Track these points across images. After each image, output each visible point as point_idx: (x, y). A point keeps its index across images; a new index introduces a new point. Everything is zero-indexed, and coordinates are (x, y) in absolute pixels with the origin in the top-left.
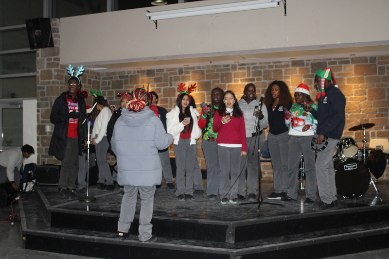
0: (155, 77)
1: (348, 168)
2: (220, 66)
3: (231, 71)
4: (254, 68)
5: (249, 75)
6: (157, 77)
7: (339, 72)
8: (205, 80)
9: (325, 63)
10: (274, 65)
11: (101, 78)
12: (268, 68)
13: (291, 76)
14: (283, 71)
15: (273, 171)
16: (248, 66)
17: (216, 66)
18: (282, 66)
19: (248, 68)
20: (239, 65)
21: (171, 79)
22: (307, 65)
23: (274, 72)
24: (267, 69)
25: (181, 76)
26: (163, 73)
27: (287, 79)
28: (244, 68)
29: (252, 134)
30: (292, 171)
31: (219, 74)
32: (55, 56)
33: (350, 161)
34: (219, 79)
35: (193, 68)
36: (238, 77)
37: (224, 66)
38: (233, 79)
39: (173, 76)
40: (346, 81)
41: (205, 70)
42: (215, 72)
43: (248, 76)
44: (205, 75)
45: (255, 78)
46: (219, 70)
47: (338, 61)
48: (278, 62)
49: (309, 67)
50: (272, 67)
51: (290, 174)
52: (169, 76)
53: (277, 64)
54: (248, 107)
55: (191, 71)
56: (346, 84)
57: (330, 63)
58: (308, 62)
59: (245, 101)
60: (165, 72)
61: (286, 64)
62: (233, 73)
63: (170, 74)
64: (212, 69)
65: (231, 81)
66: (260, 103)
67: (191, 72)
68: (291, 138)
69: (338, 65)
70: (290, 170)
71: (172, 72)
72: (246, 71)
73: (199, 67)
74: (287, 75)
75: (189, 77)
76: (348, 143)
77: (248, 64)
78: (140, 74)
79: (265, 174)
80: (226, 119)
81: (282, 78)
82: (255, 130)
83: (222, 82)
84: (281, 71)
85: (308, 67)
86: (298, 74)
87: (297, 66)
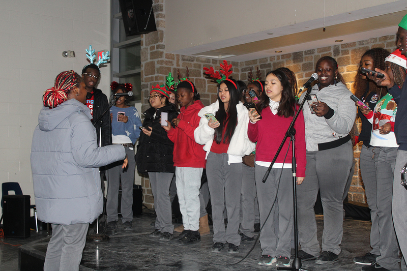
0: (304, 62)
6: (306, 62)
11: (240, 69)
17: (386, 38)
25: (337, 58)
26: (313, 55)
32: (157, 42)
35: (354, 44)
41: (370, 45)
55: (350, 49)
60: (316, 53)
64: (380, 43)
67: (350, 51)
73: (361, 43)
75: (348, 58)
78: (284, 60)
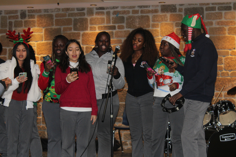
1: (224, 139)
2: (73, 9)
3: (86, 17)
4: (115, 13)
5: (108, 21)
7: (219, 20)
8: (54, 27)
9: (202, 8)
10: (140, 9)
12: (133, 13)
13: (160, 24)
14: (151, 18)
15: (132, 141)
16: (107, 10)
17: (68, 9)
18: (149, 12)
19: (108, 13)
20: (97, 9)
21: (11, 23)
22: (180, 10)
23: (139, 19)
24: (131, 14)
25: (23, 20)
27: (155, 27)
28: (103, 13)
29: (103, 95)
30: (157, 141)
31: (71, 19)
33: (227, 130)
34: (72, 26)
35: (40, 11)
36: (95, 24)
37: (78, 9)
38: (89, 26)
39: (13, 21)
40: (227, 32)
41: (54, 14)
42: (67, 17)
43: (107, 23)
44: (54, 21)
45: (117, 25)
46: (72, 15)
47: (217, 6)
48: (144, 7)
49: (183, 13)
50: (137, 12)
51: (154, 145)
52: (8, 21)
53: (143, 9)
54: (99, 61)
55: (36, 15)
56: (227, 35)
57: (207, 9)
58: (181, 7)
59: (97, 54)
60: (3, 14)
61: (154, 8)
62: (89, 18)
63: (10, 17)
64: (63, 13)
65: (86, 29)
66: (114, 56)
67: (36, 17)
68: (156, 101)
69: (217, 11)
70: (155, 140)
71: (13, 15)
72: (105, 17)
73: (46, 11)
74: (155, 23)
75: (34, 22)
76: (226, 108)
77: (107, 8)
79: (127, 145)
80: (72, 76)
81: (148, 26)
82: (107, 90)
83: (75, 30)
84: (148, 17)
85: (180, 13)
86: (169, 22)
87: (168, 12)
